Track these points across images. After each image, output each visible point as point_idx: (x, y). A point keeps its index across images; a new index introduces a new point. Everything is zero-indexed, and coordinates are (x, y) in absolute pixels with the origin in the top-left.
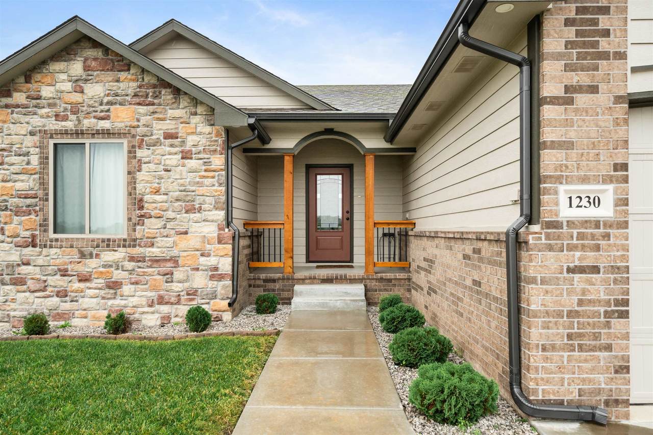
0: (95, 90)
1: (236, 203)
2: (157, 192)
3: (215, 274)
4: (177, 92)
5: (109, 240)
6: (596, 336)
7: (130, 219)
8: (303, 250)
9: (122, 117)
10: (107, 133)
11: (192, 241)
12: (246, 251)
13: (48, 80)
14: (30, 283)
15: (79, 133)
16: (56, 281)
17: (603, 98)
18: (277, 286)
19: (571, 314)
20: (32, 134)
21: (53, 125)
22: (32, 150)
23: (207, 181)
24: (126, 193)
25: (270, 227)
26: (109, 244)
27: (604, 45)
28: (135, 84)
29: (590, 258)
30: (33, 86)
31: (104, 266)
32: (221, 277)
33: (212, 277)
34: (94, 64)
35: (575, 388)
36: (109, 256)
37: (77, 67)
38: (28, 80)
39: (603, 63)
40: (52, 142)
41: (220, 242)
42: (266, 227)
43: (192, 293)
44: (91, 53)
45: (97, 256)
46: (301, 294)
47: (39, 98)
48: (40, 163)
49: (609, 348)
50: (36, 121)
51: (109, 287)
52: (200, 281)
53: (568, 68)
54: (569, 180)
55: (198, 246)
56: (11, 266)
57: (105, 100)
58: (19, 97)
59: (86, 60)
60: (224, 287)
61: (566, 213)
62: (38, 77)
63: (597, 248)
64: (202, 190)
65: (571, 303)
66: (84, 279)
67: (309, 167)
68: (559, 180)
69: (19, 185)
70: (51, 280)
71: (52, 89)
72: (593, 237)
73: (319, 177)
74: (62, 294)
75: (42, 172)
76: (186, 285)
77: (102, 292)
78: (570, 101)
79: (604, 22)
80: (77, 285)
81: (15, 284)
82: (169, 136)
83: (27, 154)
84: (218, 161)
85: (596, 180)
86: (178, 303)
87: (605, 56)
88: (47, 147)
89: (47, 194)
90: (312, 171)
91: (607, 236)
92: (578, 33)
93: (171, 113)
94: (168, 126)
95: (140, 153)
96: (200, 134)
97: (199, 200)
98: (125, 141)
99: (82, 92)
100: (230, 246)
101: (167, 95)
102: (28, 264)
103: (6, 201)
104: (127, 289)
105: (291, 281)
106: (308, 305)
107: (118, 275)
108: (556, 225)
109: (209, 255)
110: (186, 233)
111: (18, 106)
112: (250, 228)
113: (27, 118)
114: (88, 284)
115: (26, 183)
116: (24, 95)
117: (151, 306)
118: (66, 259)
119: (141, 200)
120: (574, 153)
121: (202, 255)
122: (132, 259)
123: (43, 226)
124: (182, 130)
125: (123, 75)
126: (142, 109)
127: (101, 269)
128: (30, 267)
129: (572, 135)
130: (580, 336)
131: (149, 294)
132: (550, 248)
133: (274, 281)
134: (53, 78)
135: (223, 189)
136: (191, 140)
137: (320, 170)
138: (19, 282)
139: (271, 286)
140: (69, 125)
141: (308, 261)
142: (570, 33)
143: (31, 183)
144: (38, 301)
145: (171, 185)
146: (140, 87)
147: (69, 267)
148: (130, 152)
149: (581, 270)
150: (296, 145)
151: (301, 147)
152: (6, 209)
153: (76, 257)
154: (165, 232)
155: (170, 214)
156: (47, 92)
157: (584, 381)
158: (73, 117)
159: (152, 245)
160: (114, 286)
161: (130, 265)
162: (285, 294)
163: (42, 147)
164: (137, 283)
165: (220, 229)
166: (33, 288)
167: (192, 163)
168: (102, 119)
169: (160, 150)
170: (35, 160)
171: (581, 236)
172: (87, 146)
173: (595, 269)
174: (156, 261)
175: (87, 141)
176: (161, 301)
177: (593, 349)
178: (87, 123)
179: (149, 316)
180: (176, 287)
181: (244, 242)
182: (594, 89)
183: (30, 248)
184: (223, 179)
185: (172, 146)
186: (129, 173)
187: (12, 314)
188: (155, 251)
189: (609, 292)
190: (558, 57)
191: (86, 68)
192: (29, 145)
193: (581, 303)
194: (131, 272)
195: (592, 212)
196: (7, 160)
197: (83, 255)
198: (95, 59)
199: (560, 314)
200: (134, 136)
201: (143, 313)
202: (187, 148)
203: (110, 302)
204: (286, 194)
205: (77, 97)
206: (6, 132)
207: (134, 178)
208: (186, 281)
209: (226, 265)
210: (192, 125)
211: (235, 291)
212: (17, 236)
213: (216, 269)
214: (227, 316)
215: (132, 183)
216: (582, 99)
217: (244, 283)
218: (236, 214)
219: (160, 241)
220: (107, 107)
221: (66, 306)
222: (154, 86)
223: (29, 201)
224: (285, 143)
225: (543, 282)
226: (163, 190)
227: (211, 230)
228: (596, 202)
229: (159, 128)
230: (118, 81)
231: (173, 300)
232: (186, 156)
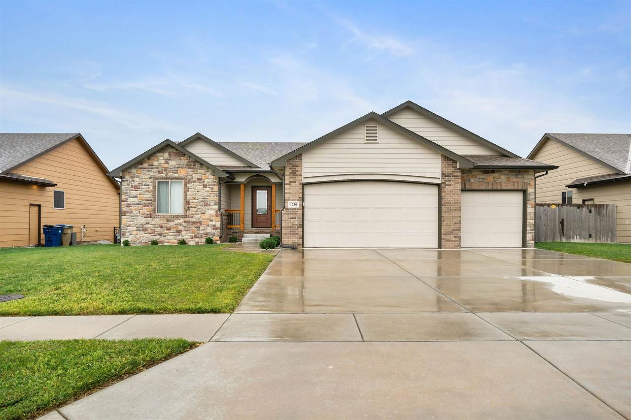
0: (173, 163)
1: (222, 203)
2: (194, 199)
3: (215, 228)
4: (201, 164)
5: (177, 216)
6: (295, 232)
7: (185, 208)
8: (250, 222)
9: (182, 172)
10: (177, 178)
11: (207, 216)
12: (226, 221)
13: (156, 159)
14: (149, 230)
15: (167, 178)
16: (159, 230)
17: (297, 184)
18: (238, 234)
19: (290, 227)
20: (150, 178)
21: (158, 175)
22: (150, 184)
23: (212, 195)
24: (183, 199)
25: (236, 212)
26: (177, 217)
27: (297, 173)
28: (187, 161)
29: (294, 216)
30: (150, 161)
31: (176, 225)
32: (216, 229)
33: (214, 229)
34: (172, 154)
35: (291, 242)
36: (177, 221)
37: (166, 155)
38: (149, 159)
39: (297, 177)
40: (157, 181)
41: (216, 216)
42: (234, 212)
43: (206, 234)
44: (171, 150)
45: (173, 221)
46: (246, 237)
47: (153, 165)
48: (153, 188)
49: (298, 234)
50: (152, 174)
51: (177, 232)
52: (209, 230)
53: (290, 178)
54: (290, 200)
55: (209, 217)
56: (142, 224)
57: (176, 166)
58: (145, 165)
59: (169, 153)
60: (218, 232)
61: (290, 207)
62: (152, 158)
63: (296, 214)
64: (210, 198)
65: (290, 225)
66: (168, 229)
67: (253, 187)
68: (288, 200)
69: (145, 196)
70: (157, 230)
71: (157, 162)
72: (295, 212)
73: (257, 191)
74: (160, 234)
75: (154, 191)
76: (204, 231)
77: (175, 234)
78: (291, 184)
79: (297, 169)
80: (166, 231)
81: (144, 231)
82: (198, 179)
83: (148, 185)
84: (216, 188)
85: (295, 200)
86: (202, 237)
87: (297, 175)
88: (155, 183)
89: (155, 199)
90: (254, 189)
91: (298, 212)
92: (292, 171)
93: (199, 171)
94: (198, 176)
95: (188, 185)
96: (210, 179)
97: (209, 202)
98: (183, 181)
99: (168, 164)
100: (220, 218)
101: (198, 165)
102: (149, 224)
103: (141, 201)
104: (183, 233)
105: (243, 232)
106: (248, 240)
107: (180, 228)
108: (288, 209)
109: (212, 221)
110: (205, 213)
111: (145, 168)
112: (227, 212)
113: (148, 173)
114: (170, 231)
115: (148, 196)
116: (147, 165)
117: (192, 239)
118: (162, 222)
119: (189, 202)
120: (291, 195)
121: (210, 221)
122: (185, 222)
123: (154, 210)
124: (203, 178)
125: (182, 158)
126: (189, 170)
127: (175, 226)
128: (149, 225)
129: (291, 192)
130: (292, 232)
131: (191, 234)
132: (286, 214)
133: (236, 233)
134: (158, 159)
135: (218, 198)
136: (206, 181)
137: (258, 188)
138: (145, 230)
139: (235, 235)
140: (163, 175)
141: (252, 227)
142: (291, 171)
143: (150, 196)
144: (152, 237)
145: (200, 196)
146: (188, 162)
147: (163, 225)
148: (185, 185)
149: (292, 218)
150: (246, 180)
151: (247, 181)
152: (141, 204)
153: (166, 221)
154: (197, 213)
155: (199, 207)
156: (155, 163)
157: (293, 241)
158: (165, 172)
159: (192, 217)
160: (179, 232)
161: (185, 224)
162: (240, 238)
163: (154, 183)
164: (187, 231)
165: (216, 212)
166: (150, 232)
167: (207, 189)
168: (175, 173)
169: (195, 184)
170: (151, 187)
171: (292, 211)
172: (170, 183)
173: (295, 218)
174: (194, 223)
175: (170, 181)
176: (196, 237)
177: (295, 234)
178: (170, 174)
179: (191, 242)
180: (201, 232)
181: (225, 217)
182: (295, 182)
183: (149, 218)
184: (218, 195)
185: (200, 183)
186: (184, 192)
187: (143, 241)
188: (193, 219)
189: (298, 223)
190: (288, 175)
191: (170, 155)
192: (149, 182)
193: (292, 225)
194: (185, 227)
195: (295, 207)
196: (141, 187)
197: (168, 221)
198: (173, 152)
199: (288, 227)
200: (186, 179)
201: (189, 241)
202: (205, 184)
203: (178, 237)
204: (242, 199)
205: (166, 165)
206: (141, 177)
207: (187, 194)
208: (205, 230)
209: (218, 224)
210: (207, 176)
211: (222, 233)
212: (145, 214)
213: (215, 226)
214: (219, 242)
215: (185, 196)
216: (293, 184)
217: (225, 233)
218: (222, 207)
219: (195, 216)
220: (177, 169)
221: (162, 238)
222: (193, 162)
223: (149, 202)
224: (242, 179)
225: (285, 221)
226: (196, 198)
227: (213, 212)
228: (296, 205)
229: (195, 177)
230: (181, 160)
231: (200, 236)
232: (205, 186)
